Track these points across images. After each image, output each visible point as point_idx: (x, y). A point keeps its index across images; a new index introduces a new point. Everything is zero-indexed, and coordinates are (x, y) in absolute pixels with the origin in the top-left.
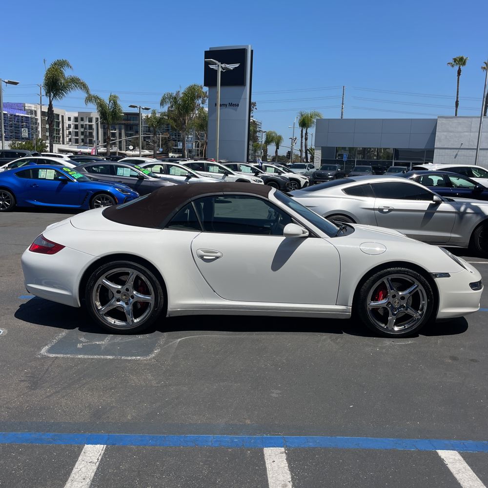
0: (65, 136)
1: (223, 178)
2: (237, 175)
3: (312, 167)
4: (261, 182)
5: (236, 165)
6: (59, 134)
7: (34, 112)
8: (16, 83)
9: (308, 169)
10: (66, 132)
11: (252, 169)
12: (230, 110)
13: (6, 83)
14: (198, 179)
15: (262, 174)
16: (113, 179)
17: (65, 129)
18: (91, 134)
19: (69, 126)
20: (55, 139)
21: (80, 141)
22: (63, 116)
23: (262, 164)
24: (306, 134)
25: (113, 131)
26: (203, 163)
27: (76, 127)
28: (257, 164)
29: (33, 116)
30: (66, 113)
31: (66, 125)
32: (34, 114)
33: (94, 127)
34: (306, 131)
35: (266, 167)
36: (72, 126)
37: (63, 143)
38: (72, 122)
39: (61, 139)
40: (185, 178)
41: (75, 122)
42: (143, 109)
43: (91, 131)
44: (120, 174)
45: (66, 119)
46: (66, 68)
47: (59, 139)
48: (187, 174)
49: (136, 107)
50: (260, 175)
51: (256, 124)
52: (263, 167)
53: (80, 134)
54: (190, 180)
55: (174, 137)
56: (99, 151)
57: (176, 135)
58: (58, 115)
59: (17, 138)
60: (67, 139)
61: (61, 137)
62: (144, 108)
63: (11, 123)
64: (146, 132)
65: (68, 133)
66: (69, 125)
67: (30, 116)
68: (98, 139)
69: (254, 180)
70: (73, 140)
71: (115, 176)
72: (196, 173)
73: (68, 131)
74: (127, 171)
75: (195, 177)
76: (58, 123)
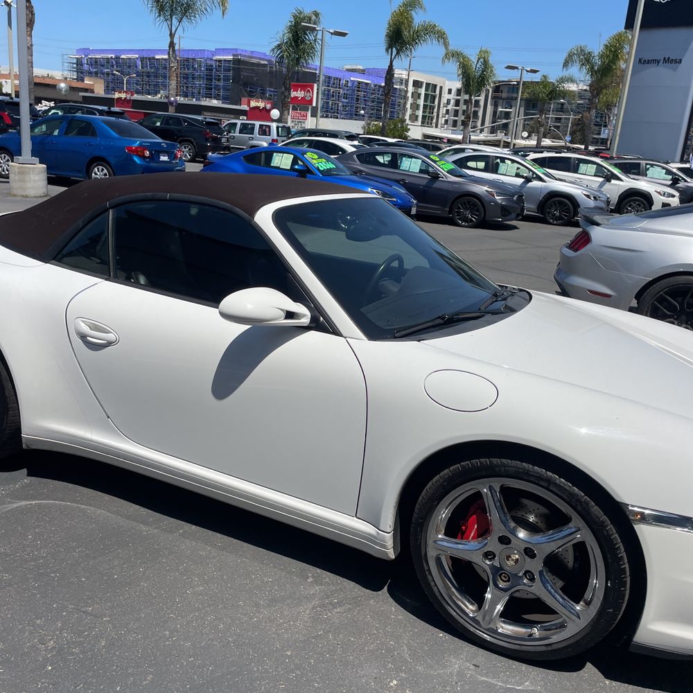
0: (440, 116)
1: (602, 185)
2: (628, 181)
4: (673, 196)
5: (639, 164)
6: (432, 114)
7: (404, 81)
8: (344, 35)
10: (443, 111)
11: (669, 172)
12: (663, 71)
13: (332, 34)
14: (544, 184)
15: (686, 184)
16: (392, 176)
17: (442, 106)
18: (476, 113)
19: (449, 101)
20: (427, 120)
21: (459, 123)
22: (441, 88)
25: (508, 110)
26: (570, 158)
27: (457, 103)
29: (403, 87)
30: (447, 83)
31: (444, 100)
32: (404, 84)
33: (482, 103)
36: (452, 102)
37: (437, 127)
38: (453, 97)
39: (434, 121)
40: (520, 181)
41: (457, 96)
42: (527, 71)
43: (476, 109)
44: (404, 168)
45: (445, 91)
46: (418, 10)
47: (432, 120)
48: (525, 175)
49: (517, 68)
50: (681, 184)
53: (460, 112)
54: (530, 184)
55: (598, 120)
56: (472, 137)
57: (602, 117)
58: (436, 86)
59: (379, 118)
60: (442, 121)
61: (435, 117)
62: (529, 69)
64: (557, 111)
65: (444, 112)
67: (398, 87)
68: (483, 123)
69: (659, 193)
70: (450, 122)
71: (396, 171)
72: (544, 174)
73: (445, 108)
74: (415, 163)
75: (541, 179)
76: (434, 97)
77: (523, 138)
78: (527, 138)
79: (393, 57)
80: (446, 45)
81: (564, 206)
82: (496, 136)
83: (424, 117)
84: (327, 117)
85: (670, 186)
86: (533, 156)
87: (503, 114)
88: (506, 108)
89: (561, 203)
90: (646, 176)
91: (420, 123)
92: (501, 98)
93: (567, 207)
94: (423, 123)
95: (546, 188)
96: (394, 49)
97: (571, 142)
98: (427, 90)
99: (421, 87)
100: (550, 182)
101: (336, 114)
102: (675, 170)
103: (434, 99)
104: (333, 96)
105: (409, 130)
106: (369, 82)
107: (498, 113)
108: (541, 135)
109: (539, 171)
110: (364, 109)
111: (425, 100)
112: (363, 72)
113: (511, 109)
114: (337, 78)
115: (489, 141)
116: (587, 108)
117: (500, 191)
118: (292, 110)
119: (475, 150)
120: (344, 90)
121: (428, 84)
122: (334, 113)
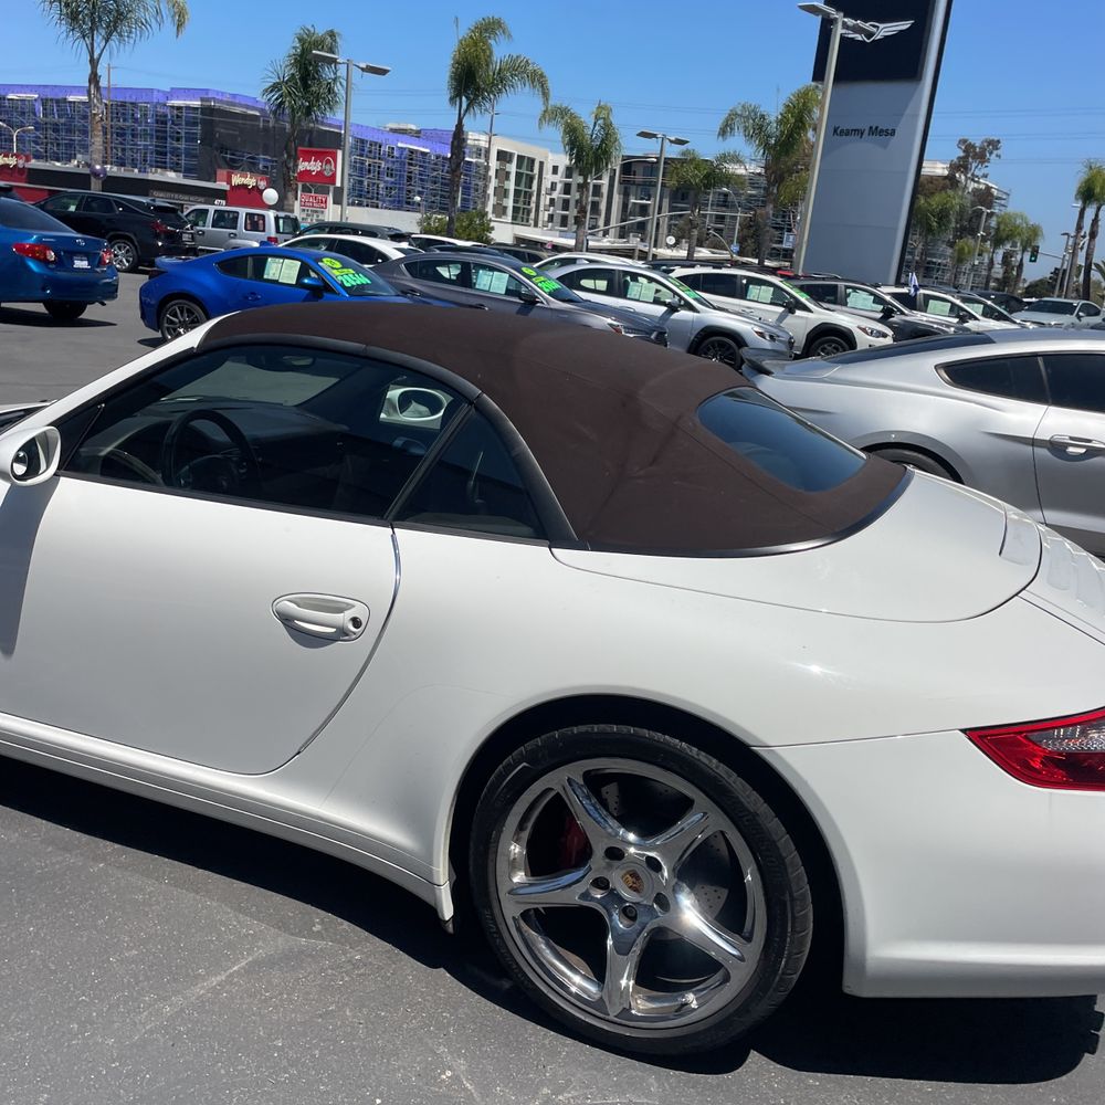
0: (542, 208)
1: (782, 318)
2: (819, 313)
3: (1092, 312)
4: (885, 336)
5: (836, 286)
6: (529, 204)
7: (483, 152)
8: (383, 72)
9: (1079, 317)
10: (545, 200)
11: (878, 300)
13: (363, 69)
14: (696, 314)
16: (463, 299)
17: (543, 192)
18: (595, 206)
19: (554, 185)
20: (520, 215)
21: (571, 221)
22: (541, 164)
23: (916, 289)
24: (1095, 221)
25: (644, 202)
26: (735, 276)
27: (567, 189)
28: (905, 290)
29: (482, 161)
30: (550, 156)
31: (546, 184)
32: (483, 156)
33: (605, 190)
34: (1097, 215)
35: (927, 298)
36: (559, 187)
37: (536, 225)
38: (559, 178)
39: (532, 215)
40: (661, 310)
41: (567, 177)
42: (671, 142)
43: (596, 199)
44: (481, 287)
45: (548, 168)
46: (501, 38)
47: (528, 214)
48: (668, 301)
49: (654, 136)
50: (896, 318)
51: (992, 195)
52: (920, 300)
53: (572, 204)
54: (676, 316)
55: (779, 220)
56: (591, 243)
57: (784, 217)
58: (532, 161)
59: (444, 209)
60: (544, 216)
61: (534, 210)
62: (673, 139)
63: (435, 174)
64: (718, 205)
65: (548, 202)
66: (552, 183)
67: (474, 160)
68: (607, 222)
69: (864, 330)
70: (557, 219)
71: (469, 291)
72: (695, 299)
73: (548, 197)
74: (499, 279)
75: (691, 308)
76: (531, 179)
77: (669, 246)
78: (675, 246)
79: (462, 112)
80: (545, 95)
81: (728, 349)
82: (628, 242)
83: (516, 210)
84: (360, 204)
85: (880, 321)
86: (679, 272)
87: (637, 209)
88: (642, 199)
89: (722, 345)
90: (845, 304)
91: (509, 219)
92: (634, 183)
93: (731, 351)
94: (514, 218)
95: (700, 321)
96: (464, 98)
97: (740, 253)
98: (519, 166)
99: (510, 161)
100: (706, 312)
101: (374, 201)
102: (888, 298)
103: (531, 182)
104: (369, 171)
105: (493, 228)
106: (427, 150)
107: (630, 206)
108: (694, 242)
109: (689, 295)
110: (420, 193)
111: (518, 183)
112: (417, 134)
113: (649, 200)
114: (376, 143)
115: (617, 250)
116: (763, 201)
117: (630, 325)
118: (303, 191)
119: (591, 261)
120: (387, 162)
121: (520, 158)
122: (372, 198)
